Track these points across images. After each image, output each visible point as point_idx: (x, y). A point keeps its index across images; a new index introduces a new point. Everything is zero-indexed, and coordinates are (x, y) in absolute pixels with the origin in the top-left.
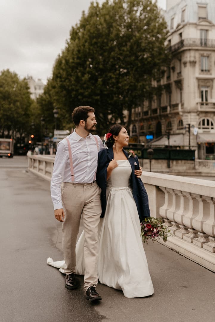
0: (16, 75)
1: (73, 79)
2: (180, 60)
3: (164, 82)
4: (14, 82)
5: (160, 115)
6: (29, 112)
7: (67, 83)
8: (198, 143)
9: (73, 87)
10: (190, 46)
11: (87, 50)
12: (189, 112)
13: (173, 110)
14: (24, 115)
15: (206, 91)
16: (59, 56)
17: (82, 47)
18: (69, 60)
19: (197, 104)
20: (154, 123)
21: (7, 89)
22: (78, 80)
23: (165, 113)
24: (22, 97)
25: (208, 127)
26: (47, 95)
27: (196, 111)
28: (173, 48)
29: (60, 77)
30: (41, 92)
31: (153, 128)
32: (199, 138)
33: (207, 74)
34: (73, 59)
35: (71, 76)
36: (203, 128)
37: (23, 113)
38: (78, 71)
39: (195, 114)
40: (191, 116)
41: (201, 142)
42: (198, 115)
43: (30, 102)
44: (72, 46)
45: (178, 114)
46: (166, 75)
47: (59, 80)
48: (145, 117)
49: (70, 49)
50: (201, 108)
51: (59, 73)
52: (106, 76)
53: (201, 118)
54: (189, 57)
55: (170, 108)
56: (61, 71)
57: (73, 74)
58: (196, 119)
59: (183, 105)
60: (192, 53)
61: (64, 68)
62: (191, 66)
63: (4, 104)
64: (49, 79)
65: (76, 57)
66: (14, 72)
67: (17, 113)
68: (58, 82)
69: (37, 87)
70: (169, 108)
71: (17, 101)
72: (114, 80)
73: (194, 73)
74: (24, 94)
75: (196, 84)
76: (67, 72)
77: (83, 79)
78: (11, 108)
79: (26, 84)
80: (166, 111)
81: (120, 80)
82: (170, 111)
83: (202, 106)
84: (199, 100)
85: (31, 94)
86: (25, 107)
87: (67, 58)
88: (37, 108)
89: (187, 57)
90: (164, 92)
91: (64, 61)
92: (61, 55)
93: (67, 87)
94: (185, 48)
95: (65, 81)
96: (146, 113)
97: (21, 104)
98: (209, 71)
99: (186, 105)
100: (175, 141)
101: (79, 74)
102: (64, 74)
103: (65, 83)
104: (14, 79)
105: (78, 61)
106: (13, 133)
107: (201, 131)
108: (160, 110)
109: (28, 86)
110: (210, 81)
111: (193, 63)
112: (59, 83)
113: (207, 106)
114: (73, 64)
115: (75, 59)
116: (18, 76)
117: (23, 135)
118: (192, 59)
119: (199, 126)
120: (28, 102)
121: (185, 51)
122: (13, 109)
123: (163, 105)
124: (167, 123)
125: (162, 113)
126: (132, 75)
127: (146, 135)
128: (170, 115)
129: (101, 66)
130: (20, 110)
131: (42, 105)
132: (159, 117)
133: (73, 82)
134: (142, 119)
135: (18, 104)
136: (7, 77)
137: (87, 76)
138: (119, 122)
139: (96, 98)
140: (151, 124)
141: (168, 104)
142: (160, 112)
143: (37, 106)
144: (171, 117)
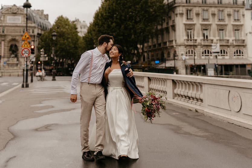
0: (67, 20)
1: (105, 26)
2: (174, 12)
3: (165, 26)
4: (66, 25)
5: (163, 48)
6: (77, 46)
7: (102, 29)
8: (186, 65)
9: (106, 31)
10: (179, 4)
11: (114, 8)
12: (180, 46)
13: (171, 44)
14: (74, 47)
15: (191, 32)
16: (97, 11)
17: (111, 6)
18: (103, 14)
19: (185, 40)
20: (160, 52)
21: (62, 29)
22: (109, 26)
23: (166, 46)
24: (72, 35)
25: (192, 55)
26: (90, 34)
27: (184, 44)
28: (169, 4)
29: (98, 25)
30: (85, 30)
31: (159, 56)
32: (186, 62)
33: (191, 21)
34: (106, 13)
35: (104, 24)
36: (189, 56)
37: (73, 46)
38: (109, 21)
39: (184, 47)
40: (181, 48)
41: (187, 64)
42: (186, 47)
43: (77, 38)
44: (105, 5)
45: (173, 46)
46: (166, 22)
47: (97, 26)
48: (154, 49)
49: (104, 7)
50: (187, 43)
51: (97, 22)
52: (127, 24)
53: (187, 49)
54: (179, 10)
55: (169, 42)
56: (98, 21)
57: (106, 23)
58: (184, 50)
59: (176, 41)
60: (181, 8)
61: (100, 19)
62: (180, 16)
63: (60, 40)
64: (91, 23)
65: (107, 12)
66: (66, 17)
67: (70, 46)
68: (97, 28)
69: (83, 27)
70: (168, 43)
71: (69, 38)
72: (131, 26)
73: (182, 20)
74: (74, 33)
75: (184, 28)
76: (102, 22)
77: (112, 26)
78: (65, 43)
79: (75, 26)
80: (166, 45)
81: (136, 26)
82: (169, 44)
83: (188, 42)
84: (186, 38)
85: (78, 32)
86: (74, 42)
87: (102, 13)
88: (83, 43)
89: (177, 11)
90: (165, 32)
91: (100, 15)
92: (98, 10)
93: (102, 31)
94: (176, 5)
95: (101, 27)
96: (154, 46)
97: (71, 40)
98: (192, 19)
99: (178, 41)
100: (171, 64)
101: (110, 23)
102: (100, 23)
103: (101, 29)
104: (67, 23)
105: (109, 14)
106: (66, 60)
107: (188, 57)
108: (163, 44)
109: (76, 27)
110: (193, 25)
111: (182, 14)
112: (97, 29)
113: (191, 42)
114: (106, 17)
116: (69, 20)
117: (73, 62)
118: (181, 12)
119: (186, 55)
121: (176, 7)
122: (66, 44)
123: (165, 41)
124: (167, 52)
125: (164, 46)
126: (142, 23)
127: (155, 61)
128: (169, 48)
129: (123, 18)
130: (71, 44)
131: (86, 41)
132: (163, 49)
133: (106, 28)
134: (152, 50)
135: (70, 40)
136: (62, 22)
137: (114, 24)
138: (136, 52)
139: (120, 37)
140: (158, 53)
141: (167, 40)
142: (163, 46)
143: (83, 41)
144: (169, 49)
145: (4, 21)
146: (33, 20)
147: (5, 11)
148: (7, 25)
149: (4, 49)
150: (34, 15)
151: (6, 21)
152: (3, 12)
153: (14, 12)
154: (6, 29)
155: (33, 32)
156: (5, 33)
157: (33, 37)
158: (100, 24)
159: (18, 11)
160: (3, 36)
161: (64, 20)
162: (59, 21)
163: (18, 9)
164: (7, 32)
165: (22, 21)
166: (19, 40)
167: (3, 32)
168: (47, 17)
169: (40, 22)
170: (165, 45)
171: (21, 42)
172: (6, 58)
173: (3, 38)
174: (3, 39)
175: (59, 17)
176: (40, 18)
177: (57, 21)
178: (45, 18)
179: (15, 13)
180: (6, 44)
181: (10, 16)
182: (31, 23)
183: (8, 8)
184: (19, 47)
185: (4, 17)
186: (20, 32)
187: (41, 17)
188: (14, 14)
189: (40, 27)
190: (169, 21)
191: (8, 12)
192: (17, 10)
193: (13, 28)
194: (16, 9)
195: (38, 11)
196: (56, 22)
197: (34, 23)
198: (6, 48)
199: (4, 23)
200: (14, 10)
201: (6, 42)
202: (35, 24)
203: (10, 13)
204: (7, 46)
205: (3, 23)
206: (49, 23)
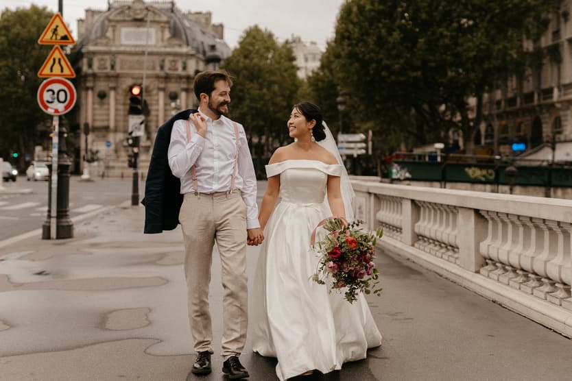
0: (270, 36)
1: (371, 40)
3: (546, 41)
4: (268, 49)
5: (540, 106)
7: (360, 48)
9: (372, 55)
13: (565, 94)
14: (286, 107)
18: (364, 7)
20: (527, 120)
21: (255, 61)
22: (381, 42)
23: (549, 101)
24: (283, 76)
26: (326, 71)
29: (349, 38)
30: (315, 65)
31: (526, 129)
34: (372, 3)
35: (368, 34)
37: (284, 104)
38: (381, 25)
43: (295, 84)
46: (551, 29)
47: (346, 42)
48: (508, 109)
51: (347, 30)
52: (434, 33)
55: (560, 90)
56: (351, 26)
57: (371, 31)
61: (355, 20)
63: (251, 88)
64: (329, 42)
66: (266, 30)
67: (275, 104)
68: (345, 47)
69: (310, 57)
70: (556, 92)
71: (275, 83)
72: (447, 41)
74: (286, 70)
76: (361, 29)
77: (390, 39)
78: (264, 95)
79: (290, 51)
80: (552, 97)
81: (460, 40)
82: (559, 96)
85: (298, 69)
86: (287, 92)
87: (362, 3)
88: (309, 95)
90: (546, 61)
91: (355, 9)
93: (361, 56)
95: (357, 45)
96: (511, 101)
97: (280, 87)
101: (383, 31)
102: (356, 33)
103: (357, 49)
104: (269, 44)
105: (382, 7)
106: (267, 140)
108: (539, 95)
109: (294, 55)
112: (347, 49)
114: (373, 13)
115: (376, 4)
116: (274, 38)
120: (294, 85)
122: (267, 98)
123: (544, 86)
124: (553, 119)
125: (542, 102)
126: (483, 30)
127: (511, 143)
128: (558, 106)
129: (424, 16)
130: (279, 99)
131: (317, 89)
132: (538, 109)
133: (371, 46)
134: (505, 112)
135: (276, 88)
136: (256, 40)
137: (396, 35)
138: (458, 118)
139: (415, 74)
140: (521, 123)
141: (554, 84)
142: (539, 100)
143: (309, 90)
144: (560, 109)
145: (114, 40)
146: (184, 37)
147: (116, 16)
148: (122, 49)
149: (116, 110)
150: (187, 24)
151: (120, 40)
152: (111, 17)
153: (139, 17)
154: (119, 59)
155: (184, 68)
156: (118, 70)
157: (184, 80)
158: (356, 35)
159: (146, 15)
160: (113, 77)
161: (263, 36)
162: (248, 40)
163: (147, 9)
164: (122, 68)
165: (157, 40)
166: (151, 87)
167: (113, 67)
168: (219, 29)
169: (202, 43)
170: (545, 99)
171: (155, 92)
172: (120, 131)
173: (112, 82)
174: (112, 85)
175: (248, 29)
176: (204, 33)
177: (245, 39)
178: (215, 34)
179: (141, 20)
180: (121, 98)
181: (128, 27)
182: (180, 46)
183: (124, 6)
184: (151, 104)
185: (114, 31)
186: (154, 68)
187: (204, 30)
188: (138, 23)
189: (201, 56)
190: (562, 26)
191: (122, 18)
192: (145, 12)
193: (136, 58)
194: (141, 10)
195: (197, 16)
196: (241, 43)
197: (188, 44)
198: (121, 107)
199: (115, 46)
200: (138, 12)
201: (120, 91)
202: (190, 48)
203: (127, 19)
204: (122, 102)
205: (111, 46)
206: (225, 45)
